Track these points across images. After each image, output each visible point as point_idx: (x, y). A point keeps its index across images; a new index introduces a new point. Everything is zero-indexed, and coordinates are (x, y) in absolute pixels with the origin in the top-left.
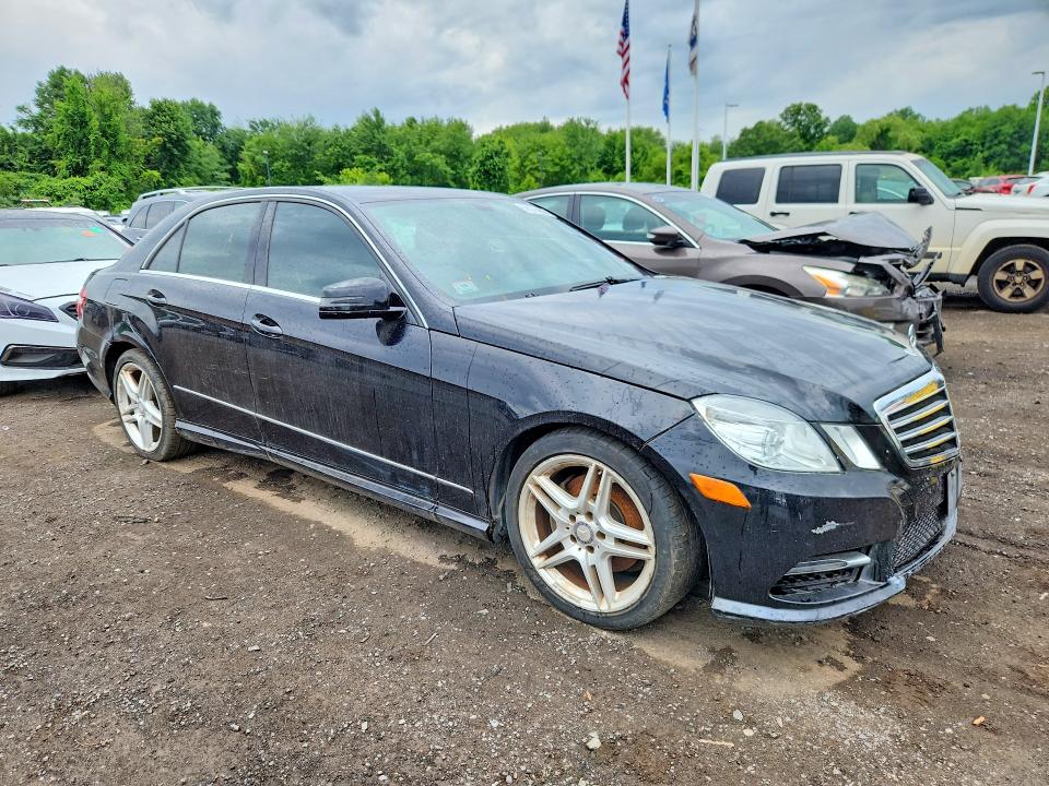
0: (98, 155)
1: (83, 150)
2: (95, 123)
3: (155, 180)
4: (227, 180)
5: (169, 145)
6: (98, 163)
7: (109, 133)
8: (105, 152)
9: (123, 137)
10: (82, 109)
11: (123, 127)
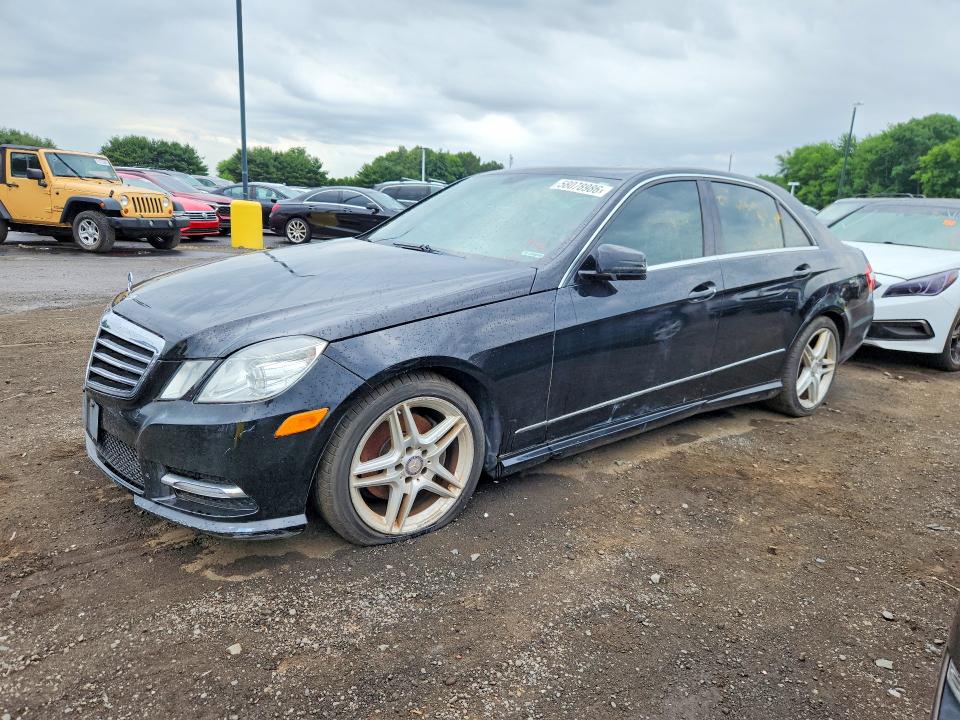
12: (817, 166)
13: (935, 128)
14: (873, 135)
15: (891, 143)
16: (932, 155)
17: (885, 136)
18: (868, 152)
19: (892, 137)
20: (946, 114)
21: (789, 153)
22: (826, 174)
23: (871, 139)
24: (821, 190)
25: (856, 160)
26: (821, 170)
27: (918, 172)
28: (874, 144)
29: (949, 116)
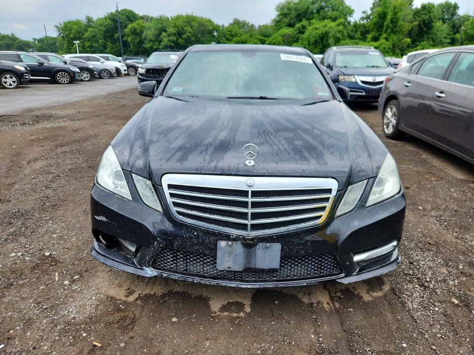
0: (385, 32)
1: (380, 30)
2: (389, 17)
3: (407, 43)
4: (448, 43)
5: (422, 26)
6: (384, 35)
7: (394, 21)
8: (389, 30)
9: (401, 22)
10: (386, 10)
11: (401, 18)
12: (78, 32)
13: (127, 15)
14: (100, 17)
15: (109, 22)
16: (129, 29)
17: (106, 18)
18: (102, 26)
19: (109, 19)
20: (129, 9)
21: (61, 25)
22: (84, 37)
23: (100, 19)
24: (84, 45)
25: (97, 30)
26: (81, 34)
27: (126, 37)
28: (102, 22)
29: (131, 10)
